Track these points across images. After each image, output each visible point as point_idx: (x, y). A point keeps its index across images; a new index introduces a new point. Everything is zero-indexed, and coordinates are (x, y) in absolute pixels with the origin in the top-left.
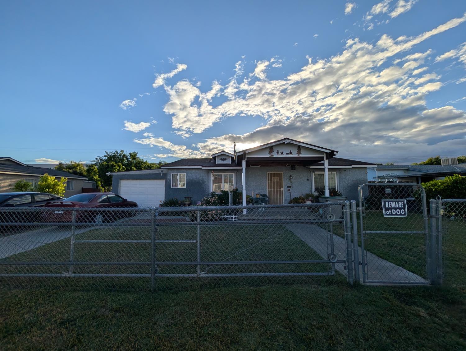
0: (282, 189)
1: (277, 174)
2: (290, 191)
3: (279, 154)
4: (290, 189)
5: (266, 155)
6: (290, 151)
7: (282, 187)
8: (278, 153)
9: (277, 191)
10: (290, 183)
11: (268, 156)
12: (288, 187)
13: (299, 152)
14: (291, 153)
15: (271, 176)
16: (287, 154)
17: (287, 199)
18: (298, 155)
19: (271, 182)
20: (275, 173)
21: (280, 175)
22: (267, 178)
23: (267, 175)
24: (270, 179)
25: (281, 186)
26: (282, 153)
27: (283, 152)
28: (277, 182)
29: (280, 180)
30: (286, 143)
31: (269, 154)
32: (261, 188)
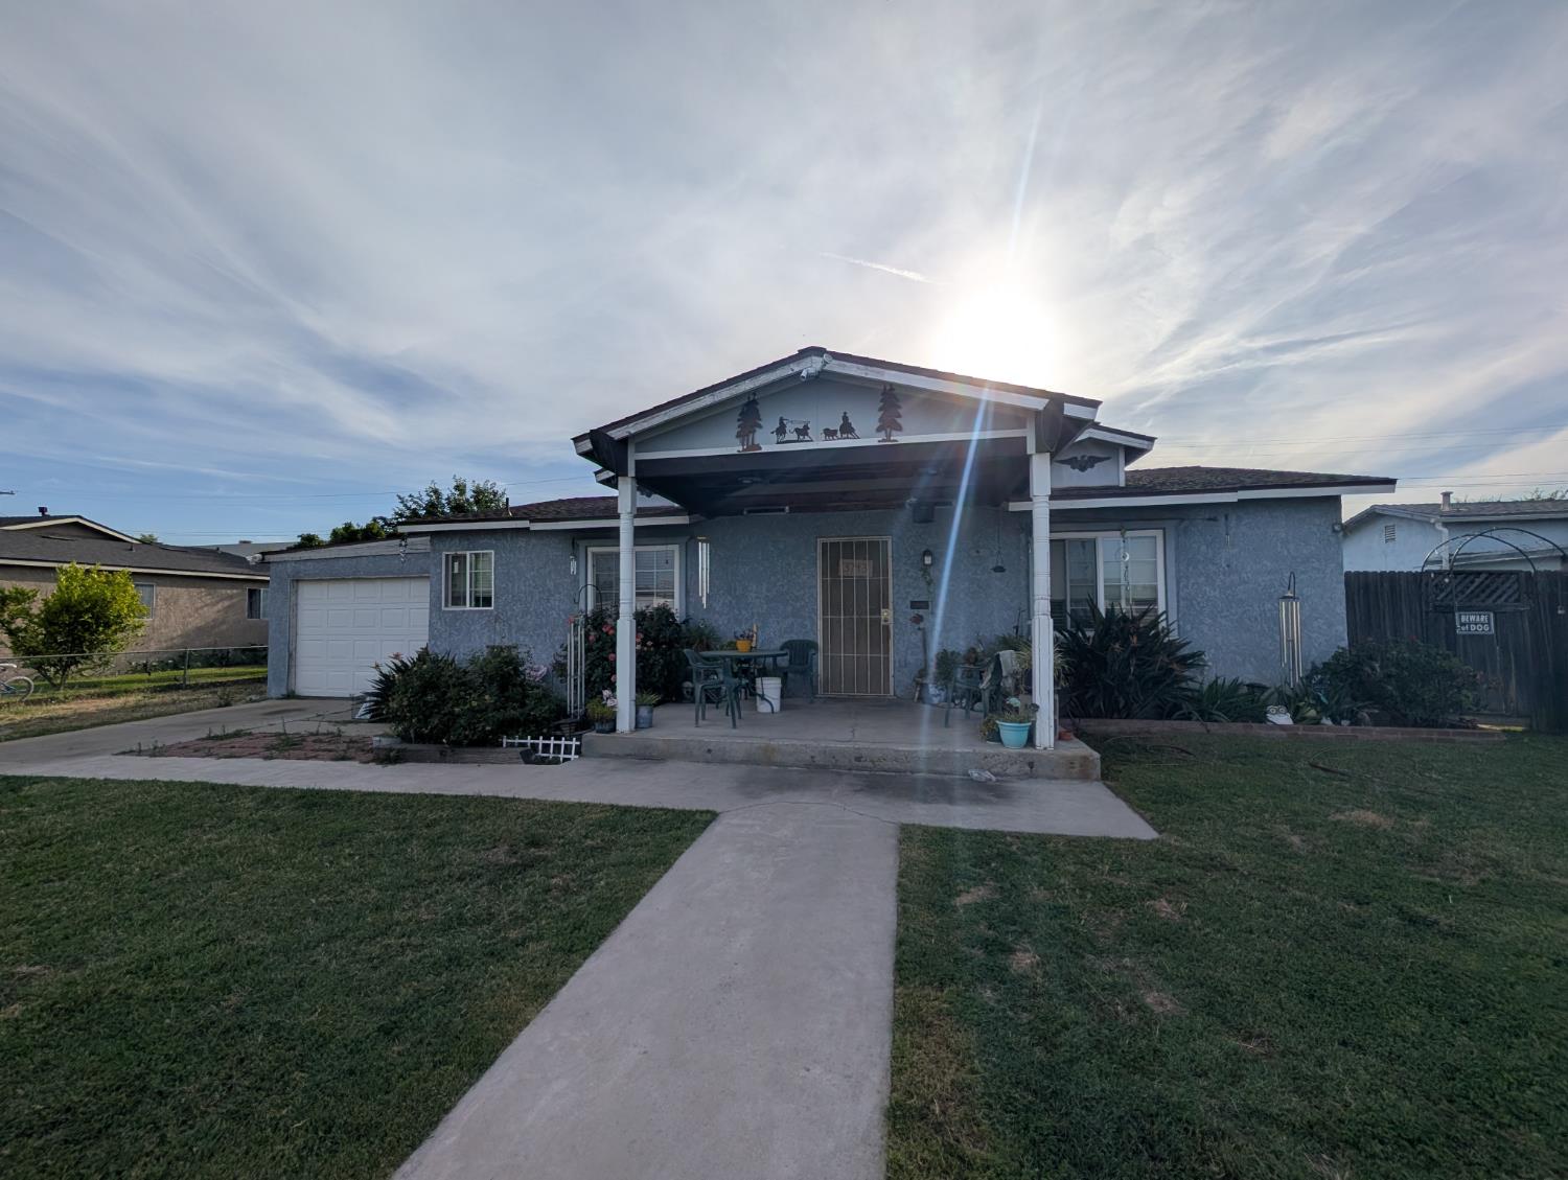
0: (887, 614)
1: (861, 545)
2: (922, 625)
3: (788, 437)
4: (921, 612)
5: (722, 445)
6: (845, 418)
7: (886, 606)
8: (781, 430)
9: (862, 622)
10: (923, 584)
11: (734, 448)
12: (914, 605)
13: (889, 424)
14: (847, 429)
15: (833, 554)
16: (829, 433)
17: (910, 659)
18: (882, 436)
19: (835, 583)
20: (855, 539)
21: (873, 550)
22: (819, 563)
23: (819, 550)
24: (832, 568)
25: (880, 600)
26: (803, 432)
27: (806, 428)
28: (861, 580)
29: (876, 571)
30: (804, 374)
31: (738, 441)
32: (789, 609)
